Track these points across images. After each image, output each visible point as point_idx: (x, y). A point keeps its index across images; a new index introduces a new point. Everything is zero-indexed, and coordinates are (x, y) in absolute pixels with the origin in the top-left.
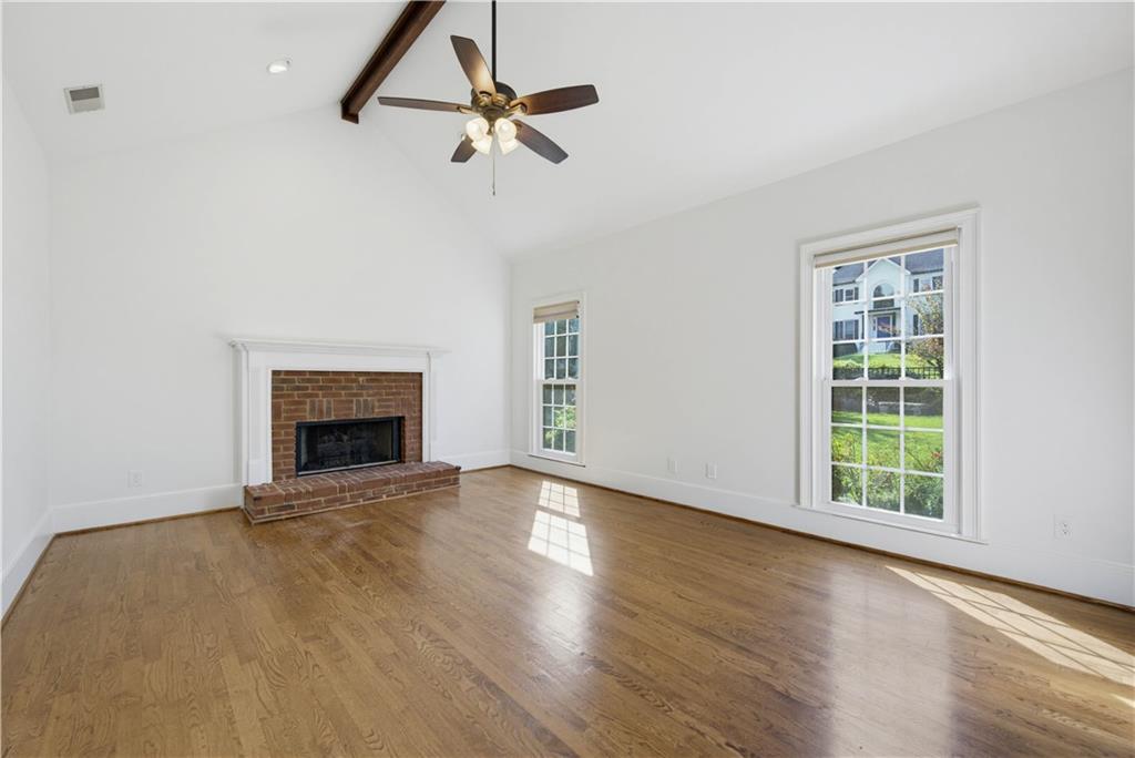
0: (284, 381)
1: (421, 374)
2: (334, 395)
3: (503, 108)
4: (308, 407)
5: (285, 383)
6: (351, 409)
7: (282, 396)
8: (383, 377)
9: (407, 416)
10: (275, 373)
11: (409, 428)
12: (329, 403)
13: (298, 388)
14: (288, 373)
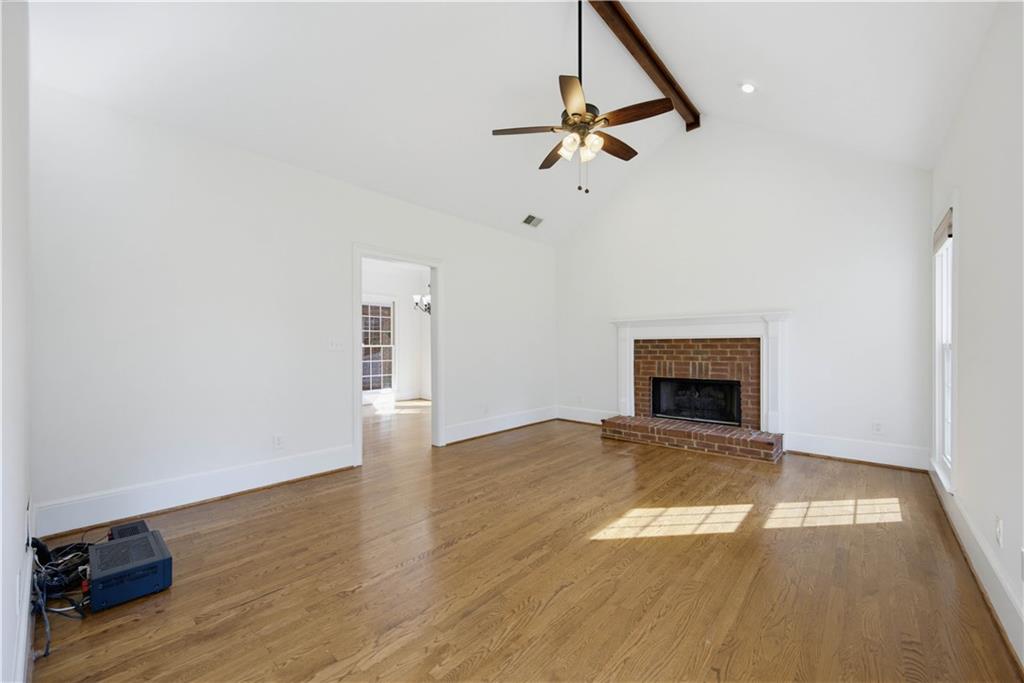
0: (642, 347)
1: (759, 339)
2: (674, 358)
3: (588, 124)
4: (656, 366)
5: (643, 348)
6: (688, 370)
7: (640, 358)
8: (719, 344)
9: (743, 380)
10: (636, 341)
11: (746, 392)
12: (671, 364)
13: (650, 352)
14: (644, 341)
